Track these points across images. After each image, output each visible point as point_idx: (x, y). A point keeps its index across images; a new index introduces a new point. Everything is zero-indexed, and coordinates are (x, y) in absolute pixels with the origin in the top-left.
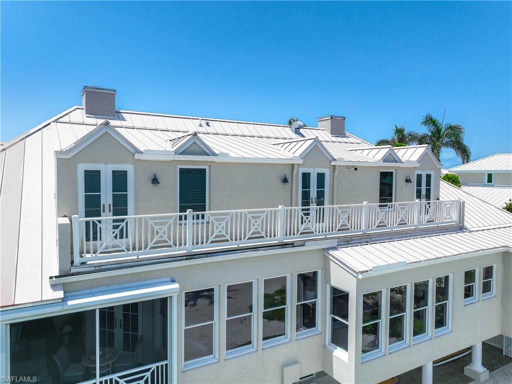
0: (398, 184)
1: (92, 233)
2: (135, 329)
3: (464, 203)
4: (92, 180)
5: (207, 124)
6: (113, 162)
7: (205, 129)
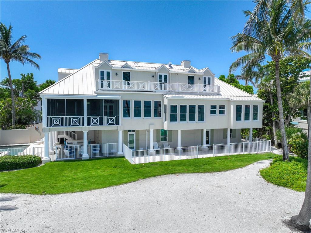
0: (195, 79)
1: (102, 86)
2: (112, 110)
3: (219, 86)
4: (102, 73)
5: (137, 64)
6: (107, 69)
7: (136, 65)
